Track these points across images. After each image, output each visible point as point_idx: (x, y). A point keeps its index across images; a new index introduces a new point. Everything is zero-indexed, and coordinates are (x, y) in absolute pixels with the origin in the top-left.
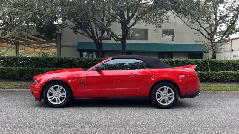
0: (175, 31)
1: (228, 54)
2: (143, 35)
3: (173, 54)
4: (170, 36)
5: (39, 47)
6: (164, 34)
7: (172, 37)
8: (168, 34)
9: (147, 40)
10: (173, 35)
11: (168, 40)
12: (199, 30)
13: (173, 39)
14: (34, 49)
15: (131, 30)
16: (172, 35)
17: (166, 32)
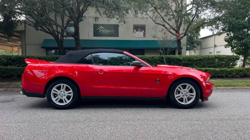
0: (146, 27)
1: (212, 50)
2: (113, 31)
3: (145, 51)
4: (141, 32)
5: (16, 46)
6: (135, 30)
7: (144, 33)
8: (139, 29)
9: (118, 36)
10: (145, 31)
11: (139, 36)
12: (164, 26)
13: (144, 35)
14: (12, 47)
15: (100, 26)
16: (143, 31)
17: (137, 28)
